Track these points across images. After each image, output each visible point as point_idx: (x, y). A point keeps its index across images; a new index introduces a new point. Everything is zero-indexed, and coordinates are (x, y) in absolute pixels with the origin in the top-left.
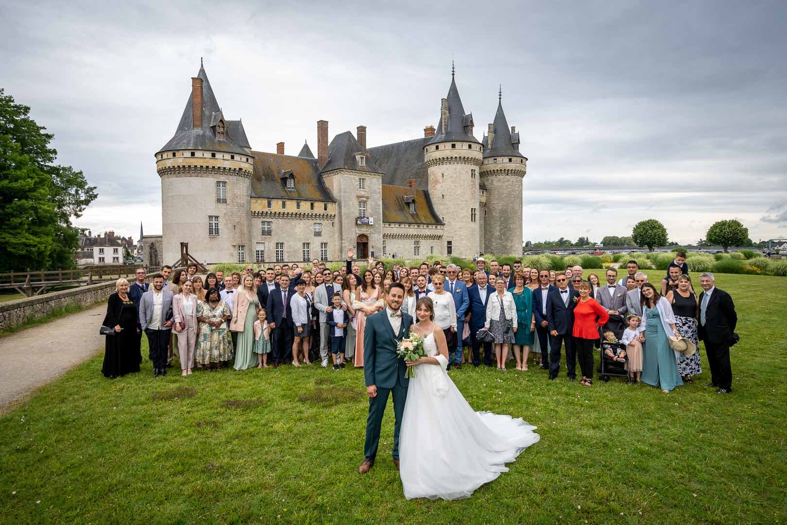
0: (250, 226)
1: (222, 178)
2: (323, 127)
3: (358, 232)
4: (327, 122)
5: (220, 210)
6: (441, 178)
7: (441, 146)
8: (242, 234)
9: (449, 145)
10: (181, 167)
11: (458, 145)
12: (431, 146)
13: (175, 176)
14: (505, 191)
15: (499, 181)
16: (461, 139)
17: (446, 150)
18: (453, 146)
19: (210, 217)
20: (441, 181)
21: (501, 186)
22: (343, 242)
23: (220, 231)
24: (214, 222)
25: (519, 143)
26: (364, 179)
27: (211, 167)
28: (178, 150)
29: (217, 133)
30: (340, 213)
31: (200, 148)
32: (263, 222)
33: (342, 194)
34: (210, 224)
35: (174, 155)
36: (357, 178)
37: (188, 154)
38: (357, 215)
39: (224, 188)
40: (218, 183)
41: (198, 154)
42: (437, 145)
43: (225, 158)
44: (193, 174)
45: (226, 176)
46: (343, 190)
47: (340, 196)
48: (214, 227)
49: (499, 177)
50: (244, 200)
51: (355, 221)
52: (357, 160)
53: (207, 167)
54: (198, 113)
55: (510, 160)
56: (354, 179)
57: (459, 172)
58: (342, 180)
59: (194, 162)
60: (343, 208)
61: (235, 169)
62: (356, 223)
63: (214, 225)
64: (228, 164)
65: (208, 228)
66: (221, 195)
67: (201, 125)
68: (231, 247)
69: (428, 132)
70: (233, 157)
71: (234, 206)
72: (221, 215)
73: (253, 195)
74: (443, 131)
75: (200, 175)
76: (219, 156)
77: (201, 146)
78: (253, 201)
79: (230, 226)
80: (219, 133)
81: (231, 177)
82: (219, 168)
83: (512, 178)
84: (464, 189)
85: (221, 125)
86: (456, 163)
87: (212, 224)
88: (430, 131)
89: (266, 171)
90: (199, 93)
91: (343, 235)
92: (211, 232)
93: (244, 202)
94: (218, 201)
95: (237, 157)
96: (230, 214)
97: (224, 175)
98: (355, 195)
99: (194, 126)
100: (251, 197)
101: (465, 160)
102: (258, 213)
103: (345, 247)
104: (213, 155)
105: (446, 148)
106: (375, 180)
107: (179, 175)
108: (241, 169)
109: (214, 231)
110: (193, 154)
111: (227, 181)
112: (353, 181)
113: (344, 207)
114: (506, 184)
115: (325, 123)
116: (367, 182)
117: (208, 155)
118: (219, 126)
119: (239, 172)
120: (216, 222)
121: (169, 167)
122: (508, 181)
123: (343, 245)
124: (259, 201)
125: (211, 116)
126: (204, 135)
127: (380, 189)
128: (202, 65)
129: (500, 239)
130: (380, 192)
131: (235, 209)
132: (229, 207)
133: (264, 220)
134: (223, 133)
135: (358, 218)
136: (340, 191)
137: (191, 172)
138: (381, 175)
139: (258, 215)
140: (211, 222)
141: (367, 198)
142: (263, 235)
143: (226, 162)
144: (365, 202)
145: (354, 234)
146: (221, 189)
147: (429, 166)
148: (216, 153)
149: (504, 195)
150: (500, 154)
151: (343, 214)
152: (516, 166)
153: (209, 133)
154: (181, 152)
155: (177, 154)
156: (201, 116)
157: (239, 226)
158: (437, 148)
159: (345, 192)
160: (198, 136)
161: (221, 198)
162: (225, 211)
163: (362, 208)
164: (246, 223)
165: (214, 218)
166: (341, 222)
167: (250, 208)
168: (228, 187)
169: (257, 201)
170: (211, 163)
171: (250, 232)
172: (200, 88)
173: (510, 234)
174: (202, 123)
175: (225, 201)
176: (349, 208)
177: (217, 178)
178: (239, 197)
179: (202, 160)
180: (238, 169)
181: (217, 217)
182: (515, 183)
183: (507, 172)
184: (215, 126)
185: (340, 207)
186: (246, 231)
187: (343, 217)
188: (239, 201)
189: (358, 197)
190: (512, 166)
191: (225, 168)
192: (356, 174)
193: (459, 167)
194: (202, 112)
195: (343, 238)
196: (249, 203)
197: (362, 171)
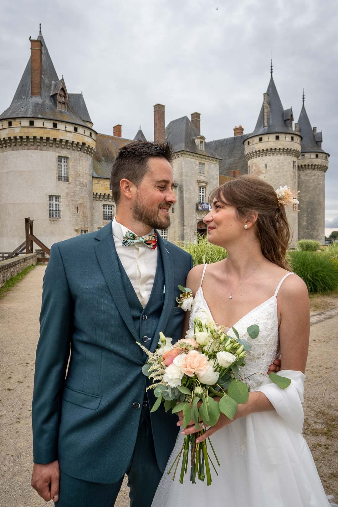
0: (92, 208)
1: (64, 153)
2: (159, 110)
3: (198, 218)
4: (164, 106)
5: (62, 189)
6: (264, 168)
7: (265, 138)
8: (85, 217)
9: (273, 137)
10: (18, 137)
11: (282, 137)
12: (254, 138)
13: (10, 149)
14: (312, 185)
15: (306, 175)
16: (284, 131)
17: (270, 142)
18: (277, 138)
19: (51, 197)
20: (264, 172)
21: (308, 180)
22: (185, 228)
23: (61, 214)
24: (54, 202)
25: (321, 141)
26: (203, 164)
27: (52, 138)
28: (15, 118)
29: (58, 102)
30: (181, 198)
31: (40, 116)
32: (105, 206)
33: (184, 178)
34: (50, 204)
35: (10, 124)
36: (197, 162)
37: (26, 123)
38: (197, 200)
39: (66, 164)
40: (60, 157)
41: (38, 123)
42: (260, 137)
43: (67, 129)
44: (32, 147)
45: (69, 150)
46: (184, 174)
47: (182, 180)
48: (54, 209)
49: (306, 172)
50: (86, 179)
51: (195, 207)
52: (197, 144)
53: (48, 139)
54: (37, 80)
55: (317, 156)
56: (195, 163)
57: (283, 163)
58: (183, 163)
59: (33, 132)
60: (184, 192)
61: (78, 143)
62: (197, 209)
63: (54, 206)
64: (71, 137)
65: (48, 209)
66: (63, 173)
67: (39, 94)
68: (74, 231)
69: (237, 131)
70: (76, 129)
71: (76, 185)
72: (62, 195)
73: (95, 175)
74: (266, 124)
75: (39, 148)
76: (61, 126)
77: (41, 114)
78: (96, 181)
79: (72, 208)
80: (60, 102)
81: (73, 153)
82: (61, 140)
83: (318, 173)
84: (286, 179)
85: (62, 94)
86: (279, 154)
87: (53, 204)
88: (240, 131)
89: (105, 153)
90: (38, 57)
91: (185, 219)
92: (51, 215)
93: (87, 182)
94: (60, 178)
95: (80, 130)
96: (72, 194)
97: (66, 149)
98: (196, 180)
99: (33, 94)
100: (93, 177)
101: (288, 152)
102: (100, 196)
103: (187, 233)
104: (55, 125)
105: (270, 139)
106: (212, 166)
107: (15, 148)
108: (84, 144)
109: (54, 213)
110: (32, 123)
111: (70, 156)
112: (194, 165)
113: (186, 191)
114: (313, 178)
115: (162, 107)
116: (206, 167)
117: (49, 125)
118: (60, 95)
119: (82, 147)
120: (57, 203)
121: (4, 139)
122: (314, 175)
123: (185, 231)
124: (101, 182)
125: (51, 85)
126: (43, 104)
127: (217, 175)
128: (40, 32)
129: (308, 229)
130: (217, 178)
131: (78, 188)
132: (71, 186)
133: (105, 203)
134: (64, 103)
135: (199, 203)
136: (181, 175)
137: (29, 145)
138: (218, 161)
139: (100, 198)
140: (51, 202)
141: (207, 183)
142: (105, 219)
143: (68, 134)
144: (204, 188)
145: (195, 220)
146: (63, 165)
147: (249, 158)
148: (57, 122)
149: (311, 188)
150: (307, 150)
151: (184, 198)
152: (322, 162)
153: (48, 102)
154: (18, 120)
155: (14, 123)
156: (40, 83)
157: (82, 209)
158: (261, 140)
159: (187, 176)
160: (38, 104)
161: (63, 175)
162: (66, 191)
163: (201, 194)
164: (88, 205)
165: (54, 199)
166: (182, 207)
167: (92, 189)
168: (70, 163)
169: (99, 182)
170: (52, 135)
171: (92, 215)
172: (39, 51)
173: (316, 224)
174: (41, 90)
175: (66, 179)
176: (190, 193)
177: (59, 153)
178: (81, 175)
179: (42, 130)
180: (81, 144)
181: (58, 197)
182: (320, 178)
183: (314, 167)
184: (56, 94)
185: (181, 191)
186: (88, 214)
187: (185, 202)
188: (82, 180)
189: (199, 182)
190: (318, 161)
191: (67, 141)
192: (196, 158)
193: (282, 158)
194: (41, 79)
195: (185, 224)
196: (92, 183)
197: (202, 156)
